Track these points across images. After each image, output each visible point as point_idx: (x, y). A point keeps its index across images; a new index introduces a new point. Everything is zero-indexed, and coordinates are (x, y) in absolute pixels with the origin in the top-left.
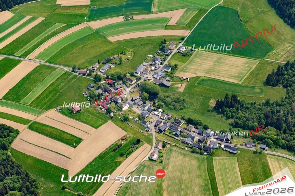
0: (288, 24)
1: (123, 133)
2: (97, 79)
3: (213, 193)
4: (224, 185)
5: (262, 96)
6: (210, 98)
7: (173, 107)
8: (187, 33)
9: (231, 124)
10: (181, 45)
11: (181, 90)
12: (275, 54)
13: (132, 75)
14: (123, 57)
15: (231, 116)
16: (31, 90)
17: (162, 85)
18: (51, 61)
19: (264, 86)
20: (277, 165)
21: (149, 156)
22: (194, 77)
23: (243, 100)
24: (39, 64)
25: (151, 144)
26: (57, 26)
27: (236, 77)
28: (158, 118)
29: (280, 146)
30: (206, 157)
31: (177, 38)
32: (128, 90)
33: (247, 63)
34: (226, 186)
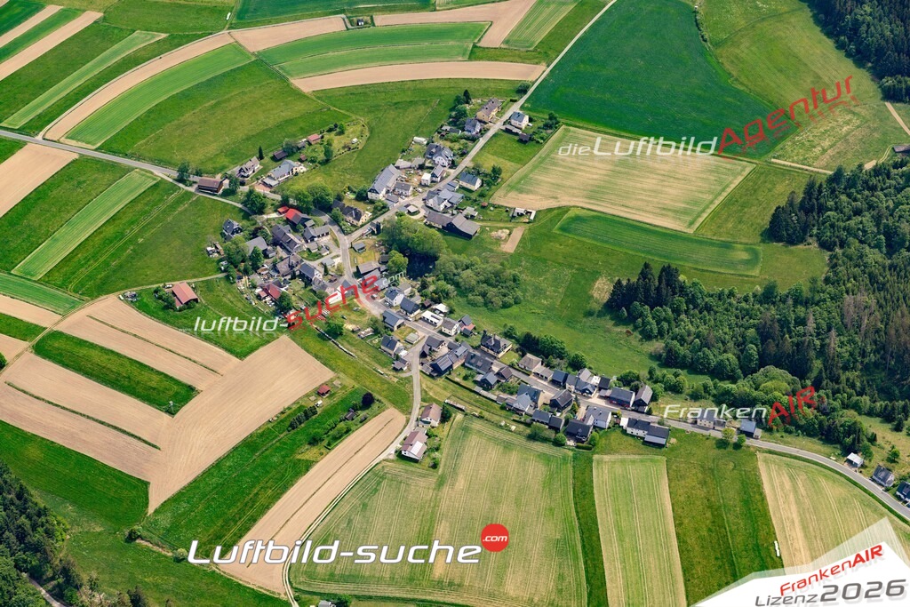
0: (849, 55)
1: (324, 375)
2: (254, 206)
3: (586, 563)
4: (621, 540)
5: (756, 272)
6: (595, 275)
7: (480, 298)
8: (534, 73)
9: (655, 357)
10: (516, 108)
11: (509, 247)
12: (803, 144)
13: (362, 197)
14: (337, 142)
15: (656, 331)
16: (48, 235)
17: (450, 230)
18: (115, 146)
19: (763, 241)
20: (788, 485)
21: (397, 445)
22: (550, 210)
23: (695, 284)
24: (76, 156)
25: (407, 411)
26: (140, 40)
27: (676, 213)
28: (433, 332)
29: (798, 427)
30: (571, 453)
31: (505, 86)
32: (345, 241)
33: (716, 170)
34: (627, 544)
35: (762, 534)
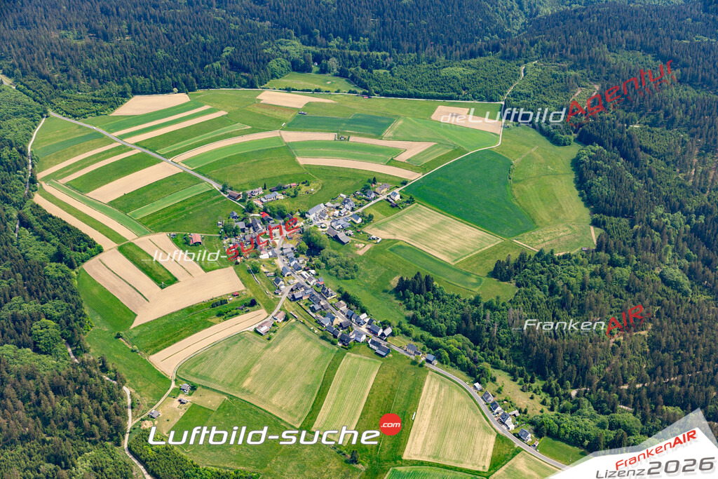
0: (583, 200)
2: (250, 209)
3: (316, 398)
4: (339, 393)
5: (476, 290)
6: (396, 273)
7: (334, 272)
8: (413, 176)
9: (407, 318)
10: (397, 191)
11: (361, 253)
12: (535, 236)
13: (303, 216)
14: (304, 188)
15: (413, 306)
16: (152, 202)
17: (336, 238)
18: (201, 170)
19: (488, 276)
20: (437, 389)
21: (257, 326)
22: (390, 240)
23: (440, 288)
24: (182, 171)
25: (270, 312)
26: (238, 127)
27: (451, 254)
28: (302, 281)
29: (457, 365)
30: (337, 349)
31: (397, 180)
33: (482, 239)
34: (340, 396)
35: (410, 408)
